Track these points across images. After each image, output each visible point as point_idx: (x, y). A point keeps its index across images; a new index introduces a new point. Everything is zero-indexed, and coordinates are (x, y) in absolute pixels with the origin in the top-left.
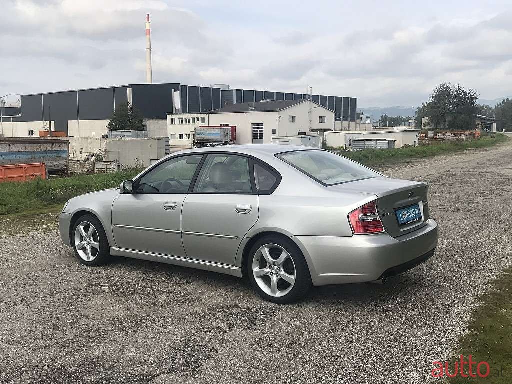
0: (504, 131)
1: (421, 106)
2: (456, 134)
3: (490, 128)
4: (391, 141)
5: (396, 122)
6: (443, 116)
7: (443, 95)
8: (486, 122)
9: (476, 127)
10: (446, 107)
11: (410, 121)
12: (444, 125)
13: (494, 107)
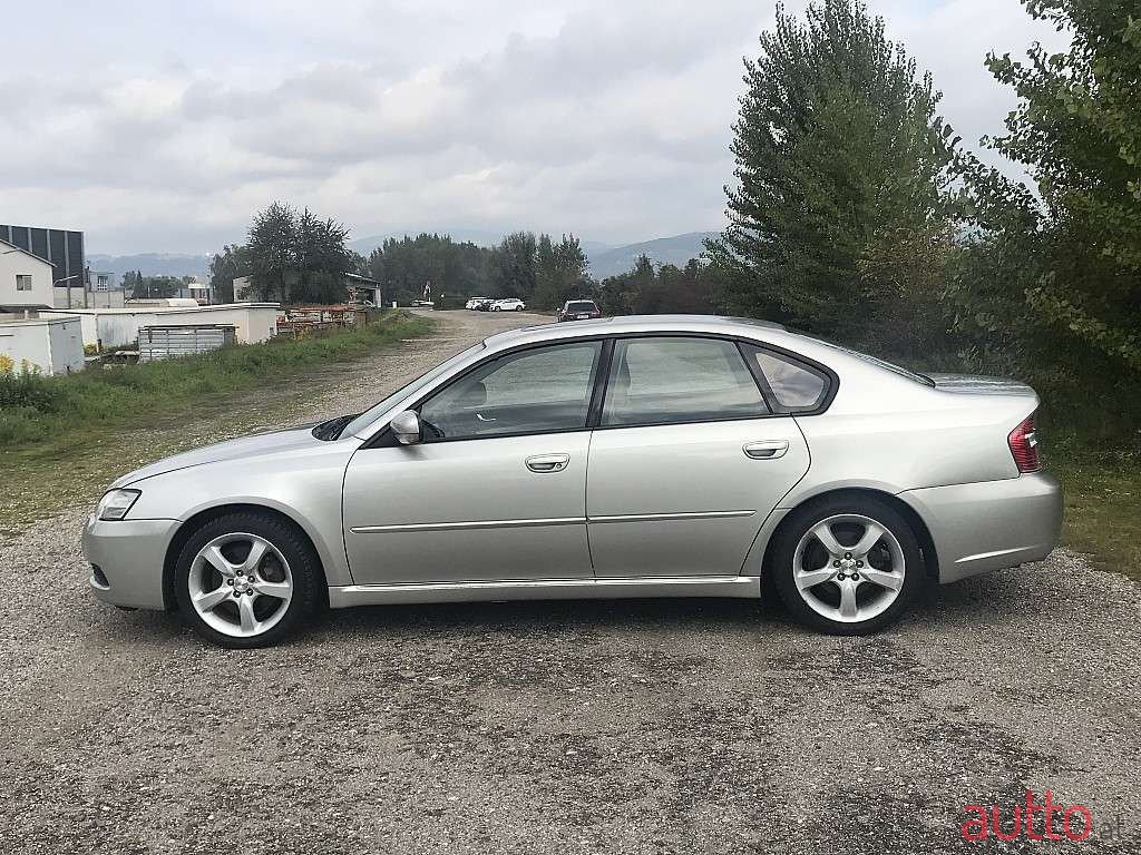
0: (395, 304)
1: (223, 254)
2: (332, 312)
3: (371, 298)
4: (228, 329)
5: (164, 288)
6: (278, 273)
7: (274, 229)
8: (362, 286)
9: (347, 295)
10: (284, 255)
11: (191, 286)
12: (283, 293)
13: (368, 257)
